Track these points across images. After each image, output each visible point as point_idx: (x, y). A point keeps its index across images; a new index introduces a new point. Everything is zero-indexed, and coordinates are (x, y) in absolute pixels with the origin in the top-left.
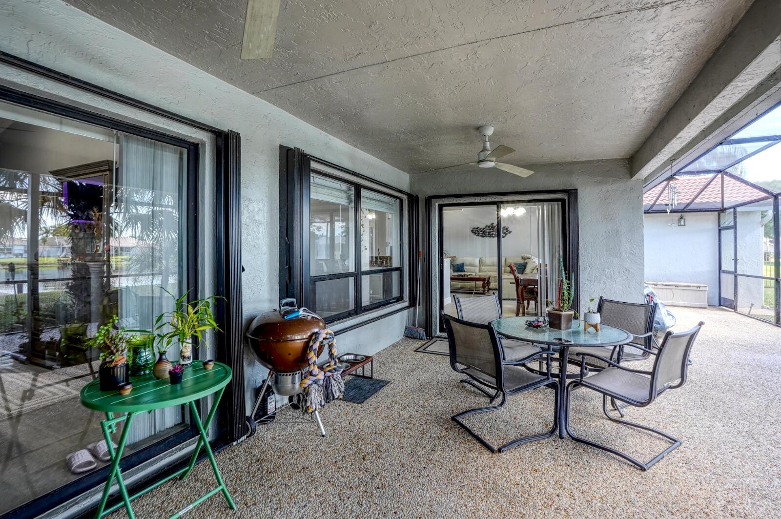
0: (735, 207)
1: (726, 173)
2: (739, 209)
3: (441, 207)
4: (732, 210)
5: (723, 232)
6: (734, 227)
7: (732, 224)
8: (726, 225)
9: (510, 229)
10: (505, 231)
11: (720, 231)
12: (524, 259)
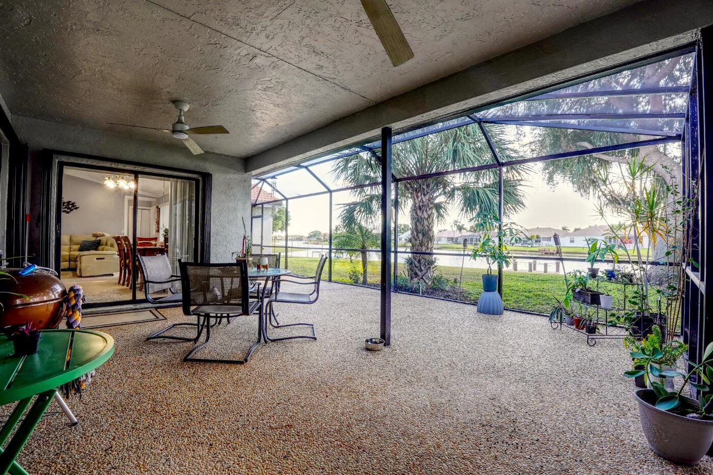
0: (262, 204)
1: (266, 182)
2: (265, 206)
3: (61, 165)
4: (261, 206)
5: (254, 220)
6: (261, 216)
7: (260, 214)
8: (256, 215)
9: (77, 205)
10: (70, 206)
11: (252, 218)
12: (96, 236)
